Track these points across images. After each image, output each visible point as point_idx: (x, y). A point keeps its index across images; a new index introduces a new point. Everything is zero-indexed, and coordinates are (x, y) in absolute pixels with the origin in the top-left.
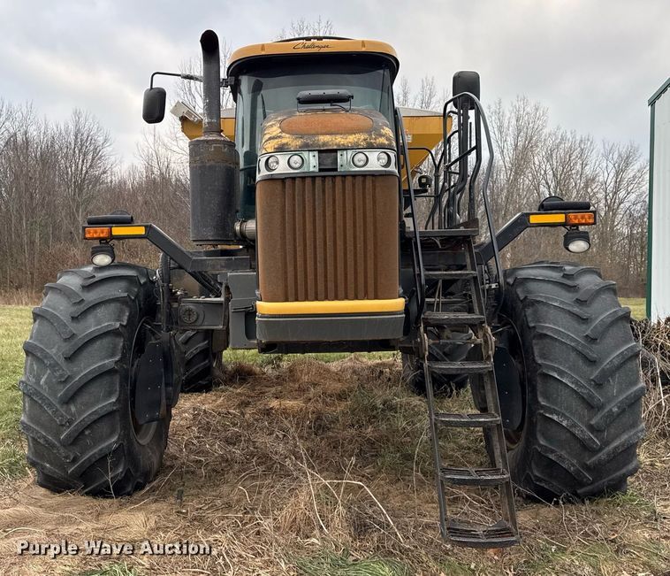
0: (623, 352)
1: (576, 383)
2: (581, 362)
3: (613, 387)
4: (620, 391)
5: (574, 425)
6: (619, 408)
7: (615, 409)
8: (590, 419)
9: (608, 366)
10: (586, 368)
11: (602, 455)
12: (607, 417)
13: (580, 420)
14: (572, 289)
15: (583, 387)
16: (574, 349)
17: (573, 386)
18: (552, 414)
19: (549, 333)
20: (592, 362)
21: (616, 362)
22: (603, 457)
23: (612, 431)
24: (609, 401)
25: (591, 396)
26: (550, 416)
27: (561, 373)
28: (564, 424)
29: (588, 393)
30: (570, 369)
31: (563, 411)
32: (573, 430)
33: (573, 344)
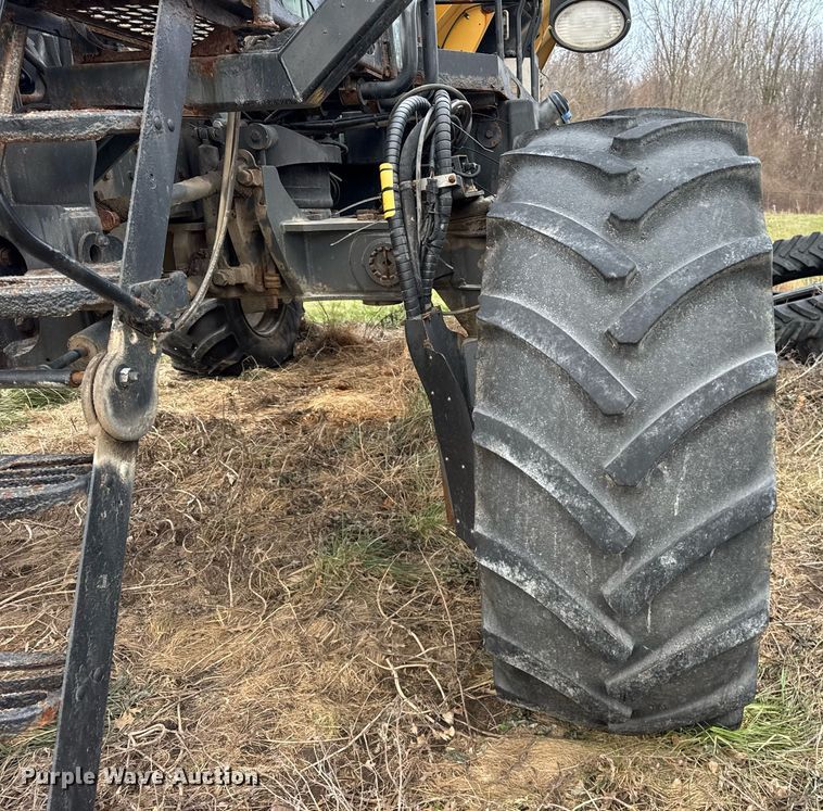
0: (709, 386)
1: (560, 477)
2: (580, 416)
3: (673, 490)
4: (694, 503)
5: (556, 595)
6: (680, 555)
7: (669, 561)
8: (602, 580)
9: (656, 431)
10: (594, 434)
11: (641, 672)
12: (645, 580)
13: (572, 583)
14: (615, 183)
15: (580, 491)
16: (566, 375)
17: (550, 488)
18: (495, 559)
19: (507, 324)
20: (613, 418)
21: (682, 419)
22: (643, 678)
23: (669, 612)
24: (657, 532)
25: (600, 520)
26: (492, 566)
27: (521, 446)
28: (530, 588)
29: (591, 510)
30: (549, 433)
31: (527, 554)
32: (554, 606)
33: (563, 359)
